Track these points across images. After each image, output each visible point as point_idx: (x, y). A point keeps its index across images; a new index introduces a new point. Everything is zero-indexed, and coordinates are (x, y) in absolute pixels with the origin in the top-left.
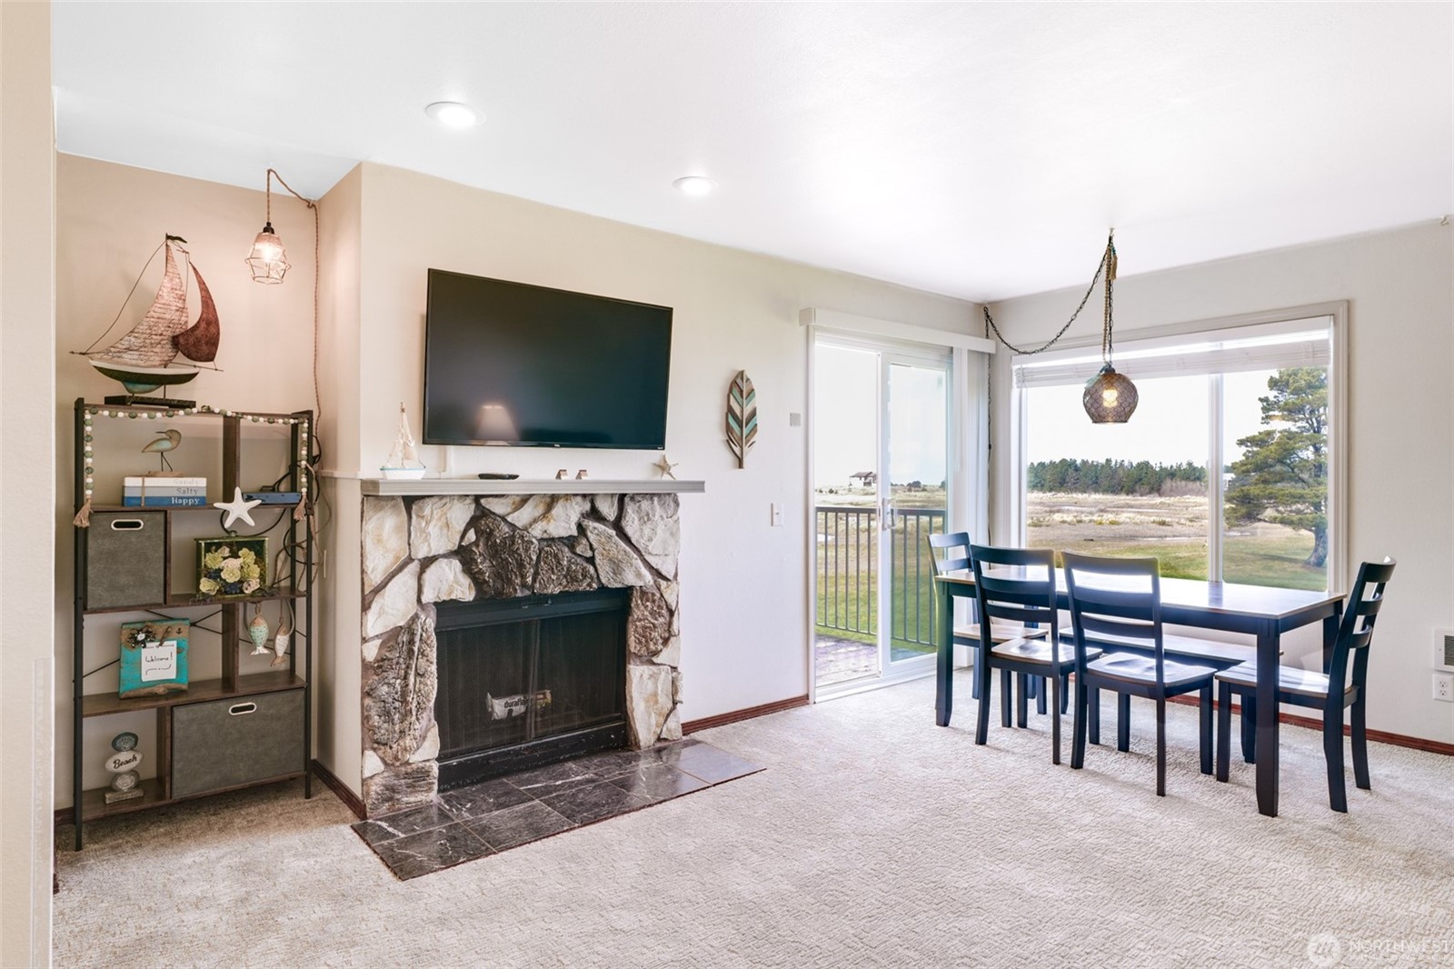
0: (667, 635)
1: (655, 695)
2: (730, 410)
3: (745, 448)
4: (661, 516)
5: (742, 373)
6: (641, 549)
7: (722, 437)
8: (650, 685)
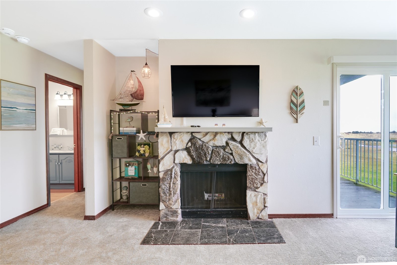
0: (262, 182)
1: (256, 202)
2: (292, 101)
3: (298, 115)
4: (259, 140)
5: (297, 87)
6: (250, 151)
7: (288, 111)
8: (254, 199)
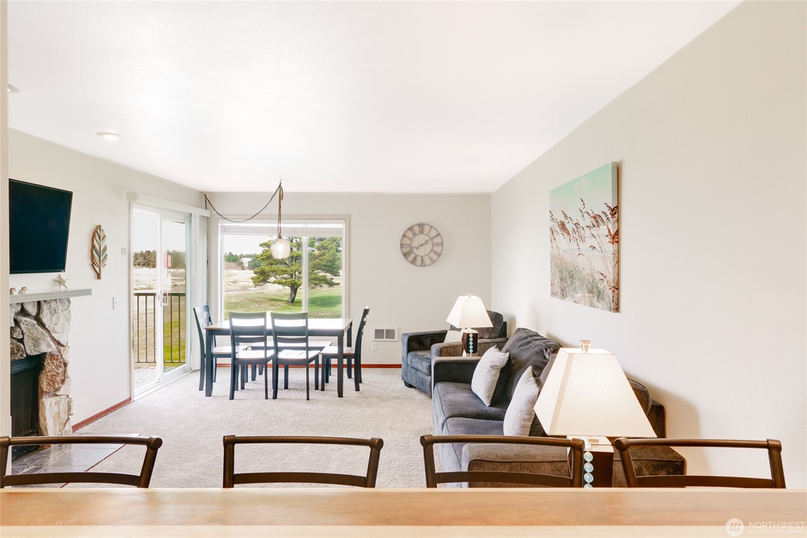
0: (63, 378)
1: (59, 413)
2: (93, 247)
3: (102, 268)
4: (62, 310)
5: (100, 226)
6: (50, 330)
7: (89, 262)
8: (56, 409)
